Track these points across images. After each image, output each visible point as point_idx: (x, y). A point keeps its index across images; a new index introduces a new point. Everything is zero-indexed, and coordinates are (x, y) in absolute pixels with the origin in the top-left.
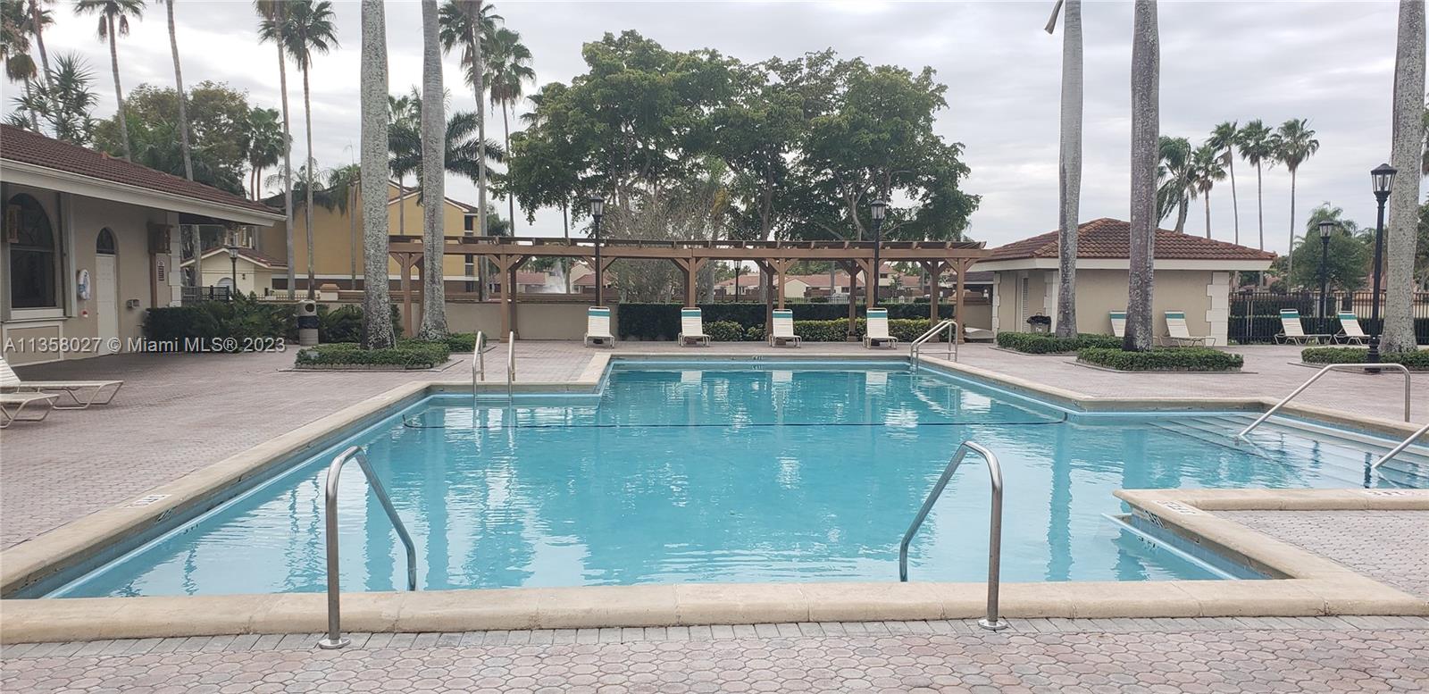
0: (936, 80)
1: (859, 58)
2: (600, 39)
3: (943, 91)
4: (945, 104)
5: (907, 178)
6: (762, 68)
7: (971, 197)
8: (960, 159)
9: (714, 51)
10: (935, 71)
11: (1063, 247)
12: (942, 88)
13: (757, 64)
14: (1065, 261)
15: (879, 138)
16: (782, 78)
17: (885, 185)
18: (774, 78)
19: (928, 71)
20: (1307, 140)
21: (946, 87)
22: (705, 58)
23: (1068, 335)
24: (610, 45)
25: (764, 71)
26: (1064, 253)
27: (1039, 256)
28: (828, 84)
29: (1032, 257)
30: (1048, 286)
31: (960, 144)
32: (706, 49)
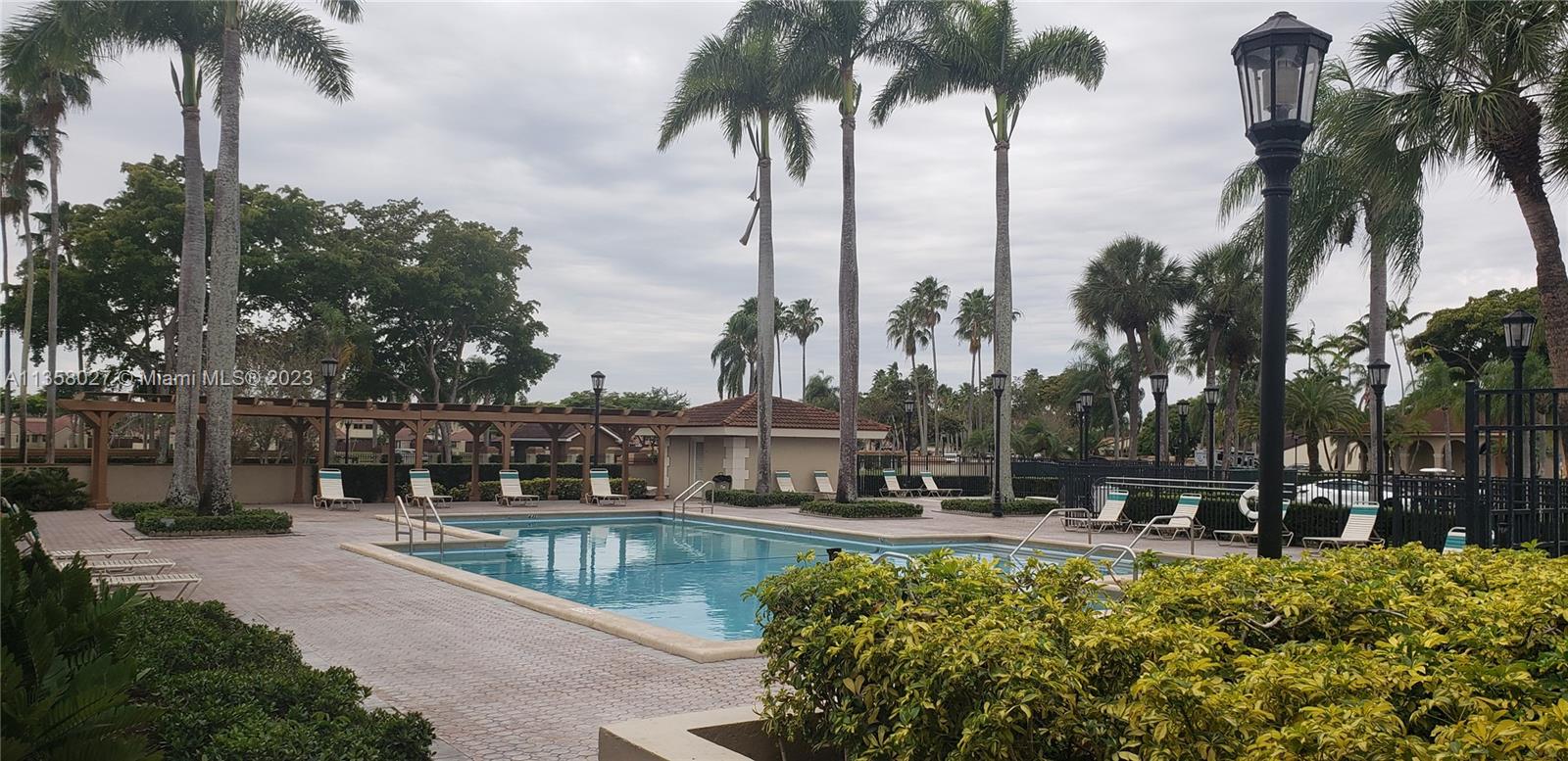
0: (521, 241)
1: (443, 211)
2: (148, 161)
3: (527, 252)
4: (528, 264)
5: (482, 332)
6: (339, 210)
7: (548, 355)
8: (536, 317)
9: (297, 190)
10: (521, 233)
11: (761, 419)
12: (526, 249)
13: (332, 206)
14: (764, 430)
15: (469, 293)
16: (361, 223)
17: (459, 337)
18: (351, 223)
19: (514, 232)
20: (813, 318)
21: (530, 248)
22: (284, 196)
23: (767, 491)
24: (159, 168)
25: (341, 214)
26: (762, 424)
27: (728, 425)
28: (409, 232)
29: (722, 426)
30: (727, 450)
31: (534, 302)
32: (287, 186)
